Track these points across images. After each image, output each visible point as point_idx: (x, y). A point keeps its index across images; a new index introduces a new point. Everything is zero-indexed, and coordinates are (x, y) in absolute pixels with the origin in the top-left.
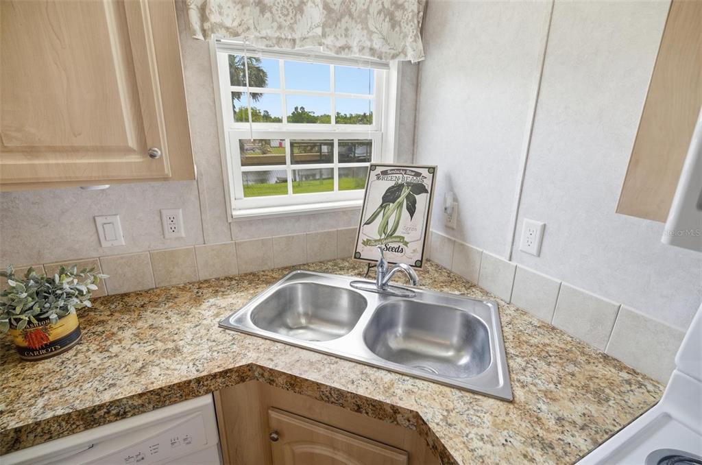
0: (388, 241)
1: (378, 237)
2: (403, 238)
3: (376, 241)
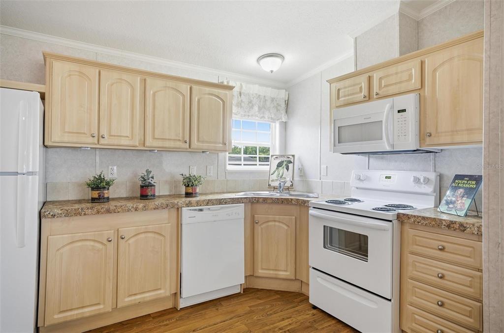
1: (277, 179)
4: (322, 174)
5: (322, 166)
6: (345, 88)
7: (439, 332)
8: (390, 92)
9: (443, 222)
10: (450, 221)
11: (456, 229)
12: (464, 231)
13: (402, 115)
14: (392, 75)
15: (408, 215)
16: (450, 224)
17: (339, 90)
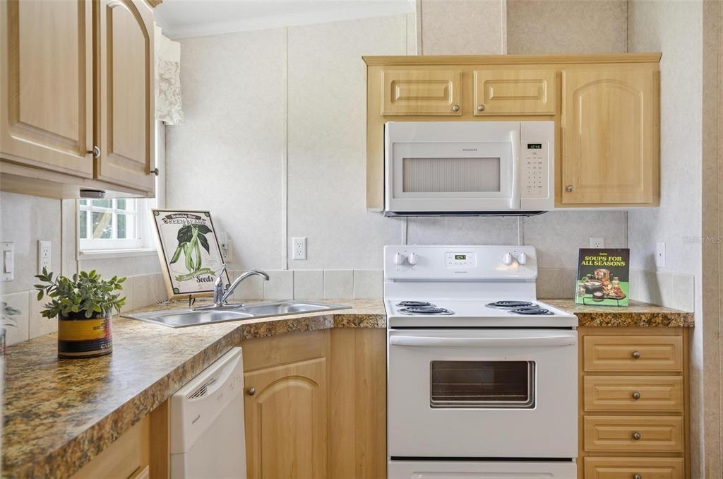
0: (197, 274)
1: (189, 273)
2: (209, 269)
3: (187, 275)
4: (293, 256)
5: (293, 240)
6: (409, 82)
7: (636, 477)
8: (506, 111)
9: (643, 317)
10: (651, 315)
11: (659, 323)
12: (668, 324)
13: (535, 153)
14: (508, 81)
15: (591, 314)
16: (651, 319)
17: (393, 83)
